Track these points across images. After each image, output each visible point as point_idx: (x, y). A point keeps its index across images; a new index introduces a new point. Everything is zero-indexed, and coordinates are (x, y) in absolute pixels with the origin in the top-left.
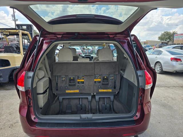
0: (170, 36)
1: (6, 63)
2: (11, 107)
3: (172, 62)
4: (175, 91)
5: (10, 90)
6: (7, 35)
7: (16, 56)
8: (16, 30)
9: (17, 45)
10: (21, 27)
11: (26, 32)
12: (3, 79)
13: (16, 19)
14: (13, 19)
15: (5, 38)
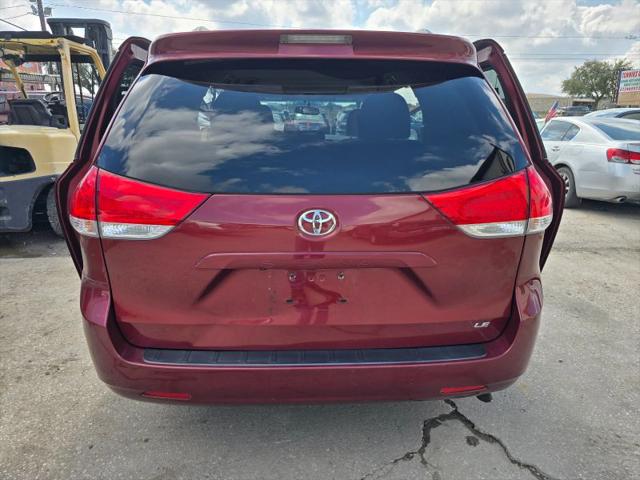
0: (604, 80)
1: (19, 159)
2: (48, 312)
3: (612, 164)
4: (617, 264)
5: (39, 256)
6: (18, 61)
7: (52, 135)
8: (49, 40)
9: (56, 98)
10: (65, 30)
11: (85, 49)
12: (10, 218)
13: (44, 6)
14: (32, 7)
15: (9, 72)
